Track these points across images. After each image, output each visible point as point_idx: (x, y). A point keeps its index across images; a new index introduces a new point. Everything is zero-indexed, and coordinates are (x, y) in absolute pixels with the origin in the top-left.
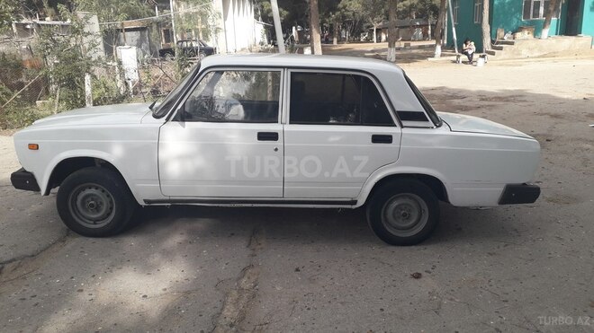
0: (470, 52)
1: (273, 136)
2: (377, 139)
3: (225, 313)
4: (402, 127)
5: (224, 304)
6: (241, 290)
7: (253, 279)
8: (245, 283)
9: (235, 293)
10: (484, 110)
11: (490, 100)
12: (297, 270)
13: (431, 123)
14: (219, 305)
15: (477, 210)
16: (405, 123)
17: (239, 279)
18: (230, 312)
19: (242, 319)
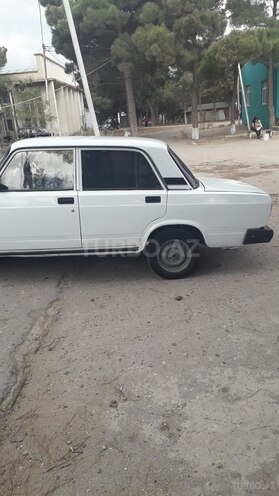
0: (258, 129)
1: (70, 201)
2: (149, 200)
3: (33, 331)
4: (168, 190)
5: (32, 326)
6: (47, 316)
7: (58, 308)
8: (51, 312)
9: (42, 318)
10: (262, 176)
11: (269, 167)
12: (93, 300)
13: (189, 186)
14: (29, 326)
15: (228, 249)
16: (170, 187)
17: (47, 309)
18: (37, 331)
19: (45, 334)
